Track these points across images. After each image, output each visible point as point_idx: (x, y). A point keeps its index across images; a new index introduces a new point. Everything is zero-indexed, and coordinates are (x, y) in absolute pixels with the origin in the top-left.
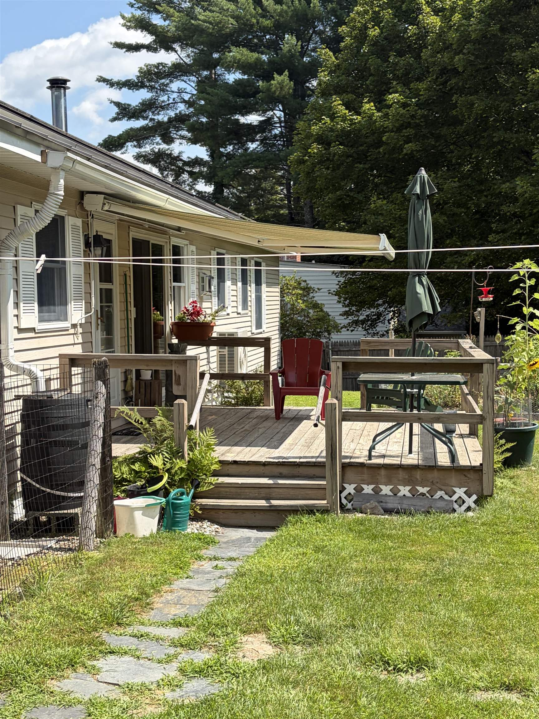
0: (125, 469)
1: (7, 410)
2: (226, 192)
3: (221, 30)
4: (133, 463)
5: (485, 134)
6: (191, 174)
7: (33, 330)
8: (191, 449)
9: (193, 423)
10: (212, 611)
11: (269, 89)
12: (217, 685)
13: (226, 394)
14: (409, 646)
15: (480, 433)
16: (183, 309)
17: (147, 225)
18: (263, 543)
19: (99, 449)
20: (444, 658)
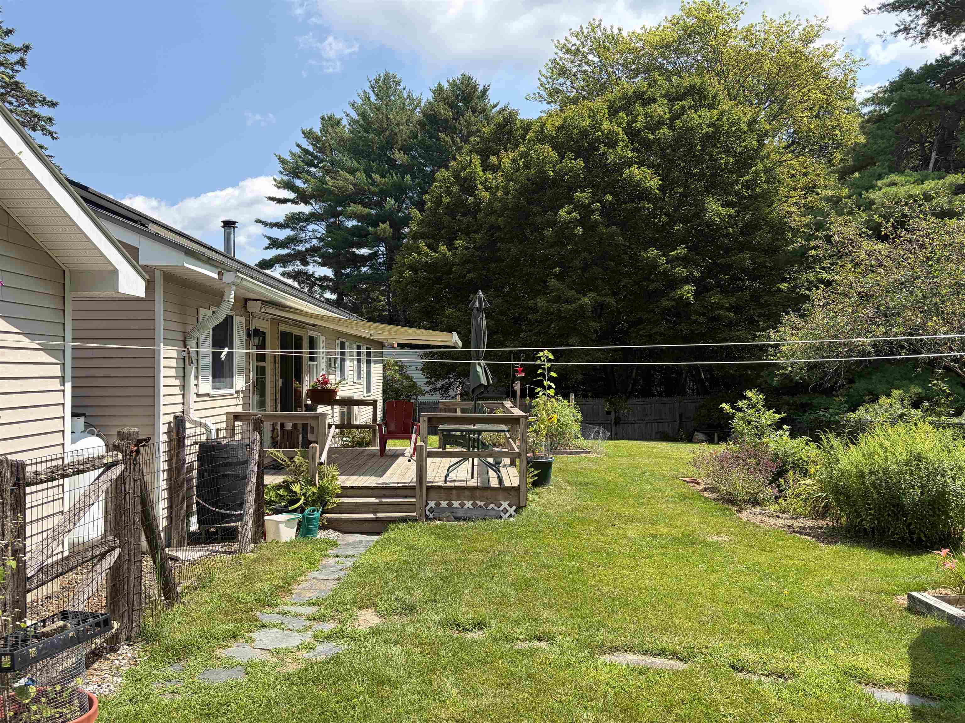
0: (273, 494)
1: (187, 453)
2: (345, 299)
3: (343, 192)
4: (279, 489)
5: (518, 269)
6: (321, 286)
7: (208, 395)
8: (321, 479)
9: (322, 460)
10: (336, 594)
11: (376, 233)
12: (340, 647)
13: (345, 439)
14: (473, 613)
15: (518, 463)
16: (315, 379)
17: (291, 322)
18: (371, 544)
19: (254, 479)
20: (496, 621)
